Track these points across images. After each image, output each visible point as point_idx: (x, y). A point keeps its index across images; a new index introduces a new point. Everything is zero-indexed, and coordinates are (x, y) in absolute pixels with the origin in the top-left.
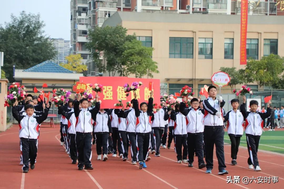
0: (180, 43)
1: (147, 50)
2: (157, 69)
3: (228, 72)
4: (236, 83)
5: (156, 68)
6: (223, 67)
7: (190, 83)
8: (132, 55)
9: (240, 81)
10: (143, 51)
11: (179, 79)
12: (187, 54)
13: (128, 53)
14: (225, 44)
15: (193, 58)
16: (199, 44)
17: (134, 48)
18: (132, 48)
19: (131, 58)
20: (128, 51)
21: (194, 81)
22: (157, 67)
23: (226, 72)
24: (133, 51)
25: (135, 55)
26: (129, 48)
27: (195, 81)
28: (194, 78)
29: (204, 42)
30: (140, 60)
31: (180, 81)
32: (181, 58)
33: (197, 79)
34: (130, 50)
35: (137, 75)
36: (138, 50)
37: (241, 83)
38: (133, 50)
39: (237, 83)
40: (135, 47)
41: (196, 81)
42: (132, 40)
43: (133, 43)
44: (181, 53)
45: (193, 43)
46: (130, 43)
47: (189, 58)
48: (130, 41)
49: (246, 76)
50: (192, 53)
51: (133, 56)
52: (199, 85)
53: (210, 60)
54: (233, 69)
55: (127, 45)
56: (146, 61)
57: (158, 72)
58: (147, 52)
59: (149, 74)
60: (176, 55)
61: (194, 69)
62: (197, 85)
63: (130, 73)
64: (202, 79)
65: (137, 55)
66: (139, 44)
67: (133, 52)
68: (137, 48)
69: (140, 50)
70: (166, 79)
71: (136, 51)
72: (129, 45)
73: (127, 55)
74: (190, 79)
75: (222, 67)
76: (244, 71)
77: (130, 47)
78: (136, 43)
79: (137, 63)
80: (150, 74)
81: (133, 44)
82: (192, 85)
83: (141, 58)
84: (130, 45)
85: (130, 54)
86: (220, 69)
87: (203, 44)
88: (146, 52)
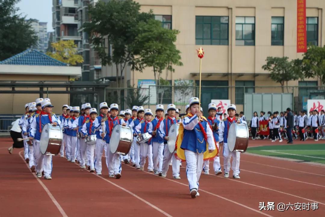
0: (211, 24)
1: (169, 34)
2: (180, 61)
3: (277, 64)
4: (288, 78)
5: (178, 59)
6: (271, 56)
7: (225, 79)
8: (148, 40)
9: (294, 75)
10: (164, 34)
11: (209, 74)
12: (220, 39)
13: (143, 38)
14: (273, 25)
15: (228, 45)
16: (237, 25)
17: (151, 31)
18: (148, 31)
19: (147, 45)
20: (143, 35)
21: (229, 77)
22: (180, 58)
23: (275, 63)
24: (150, 35)
25: (153, 41)
26: (145, 31)
27: (231, 76)
28: (230, 72)
29: (244, 22)
30: (160, 47)
31: (211, 76)
32: (211, 44)
33: (234, 74)
34: (147, 34)
35: (156, 69)
36: (156, 34)
37: (295, 79)
38: (150, 33)
39: (290, 79)
40: (152, 29)
41: (233, 76)
42: (147, 20)
43: (150, 23)
44: (211, 38)
45: (228, 24)
46: (145, 23)
47: (223, 44)
48: (145, 21)
49: (304, 69)
50: (227, 38)
51: (150, 42)
52: (236, 81)
53: (251, 47)
54: (284, 59)
55: (142, 27)
56: (168, 48)
57: (181, 64)
58: (169, 36)
59: (168, 67)
60: (205, 41)
61: (229, 61)
62: (235, 82)
63: (146, 66)
64: (241, 74)
65: (155, 41)
66: (157, 25)
67: (150, 37)
68: (155, 31)
69: (160, 34)
70: (191, 74)
71: (154, 34)
72: (144, 27)
73: (142, 40)
74: (224, 74)
75: (268, 56)
76: (302, 61)
77: (146, 29)
78: (154, 23)
79: (155, 52)
80: (170, 67)
81: (150, 25)
82: (227, 82)
83: (161, 45)
84: (146, 27)
85: (145, 39)
86: (266, 59)
87: (241, 25)
88: (167, 35)
